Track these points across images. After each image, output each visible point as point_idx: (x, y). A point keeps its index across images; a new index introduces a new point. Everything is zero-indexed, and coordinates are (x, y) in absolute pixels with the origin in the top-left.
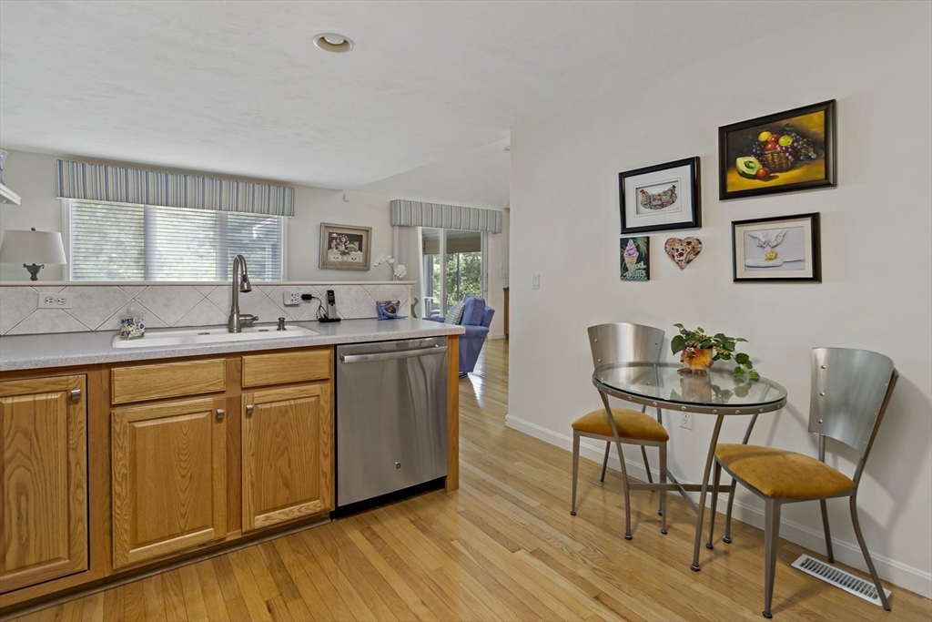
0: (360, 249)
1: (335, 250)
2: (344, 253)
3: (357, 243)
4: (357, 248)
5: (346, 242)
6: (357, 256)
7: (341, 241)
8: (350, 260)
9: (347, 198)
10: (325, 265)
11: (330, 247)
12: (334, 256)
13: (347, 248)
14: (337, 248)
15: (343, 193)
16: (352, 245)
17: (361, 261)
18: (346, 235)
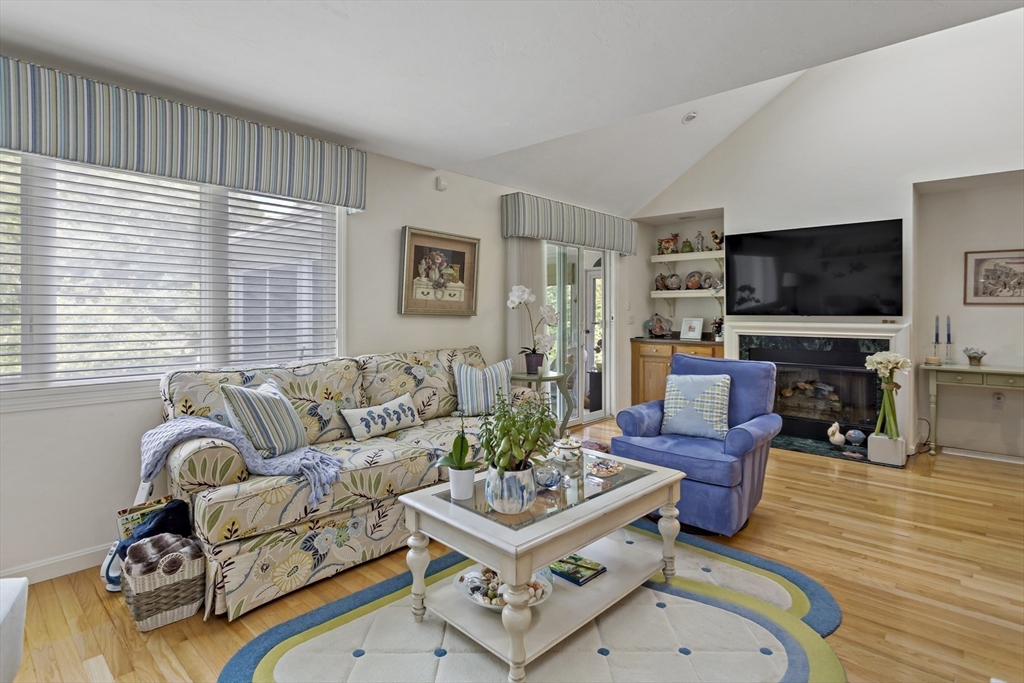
0: (462, 279)
1: (424, 279)
2: (438, 286)
3: (457, 267)
4: (457, 274)
5: (441, 264)
6: (456, 291)
7: (434, 263)
8: (447, 298)
9: (443, 183)
10: (407, 307)
11: (416, 274)
12: (423, 290)
13: (442, 276)
14: (427, 276)
15: (434, 175)
16: (450, 271)
17: (462, 299)
18: (442, 251)
